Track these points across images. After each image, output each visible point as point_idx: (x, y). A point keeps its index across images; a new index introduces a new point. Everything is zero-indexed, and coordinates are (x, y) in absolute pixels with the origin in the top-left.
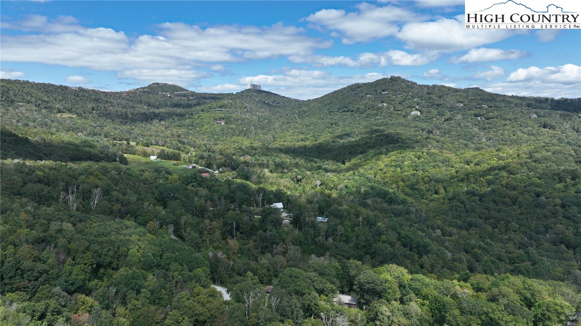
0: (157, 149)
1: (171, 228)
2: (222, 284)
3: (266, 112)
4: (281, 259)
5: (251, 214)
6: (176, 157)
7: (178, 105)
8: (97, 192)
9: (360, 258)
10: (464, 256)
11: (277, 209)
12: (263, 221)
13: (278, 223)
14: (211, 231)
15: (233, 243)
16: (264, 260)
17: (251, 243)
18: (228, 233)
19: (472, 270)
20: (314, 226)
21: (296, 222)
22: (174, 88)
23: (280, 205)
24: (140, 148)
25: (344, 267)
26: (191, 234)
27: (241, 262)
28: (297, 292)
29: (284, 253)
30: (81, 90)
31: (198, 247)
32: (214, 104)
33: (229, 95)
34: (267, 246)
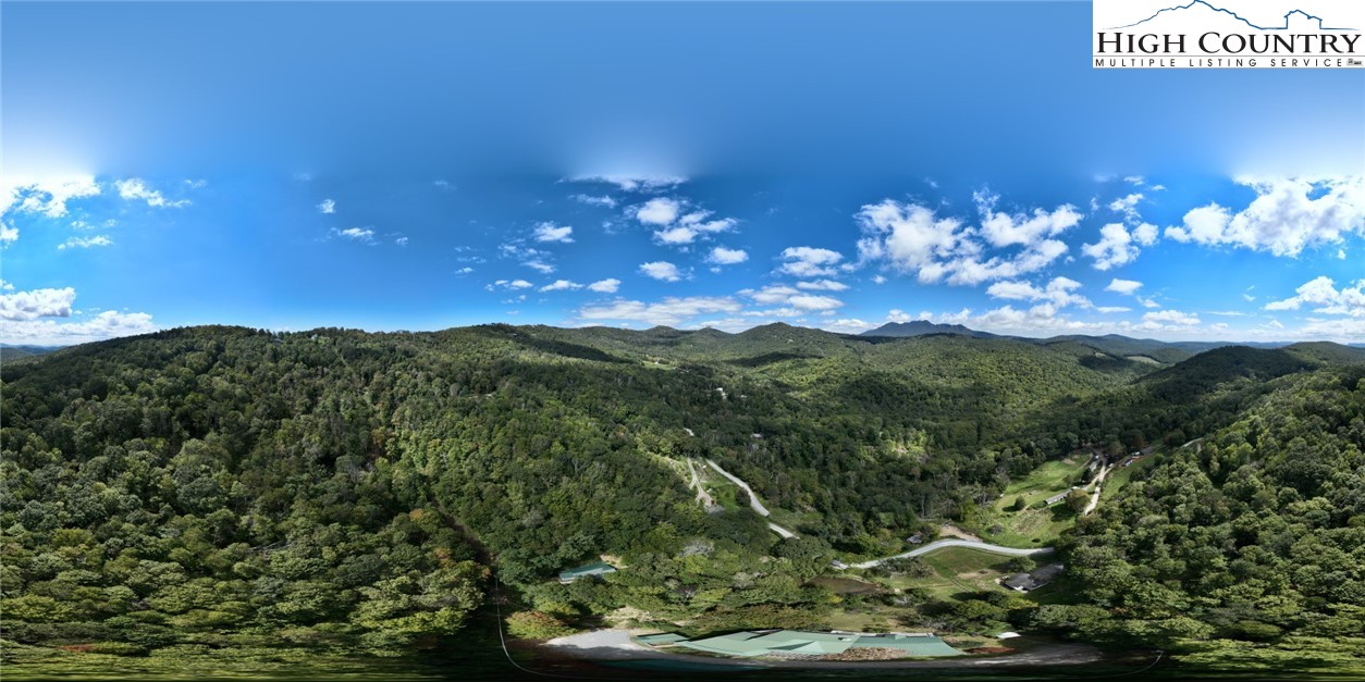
0: (659, 359)
1: (664, 399)
2: (689, 428)
3: (714, 340)
4: (723, 417)
5: (705, 394)
6: (668, 363)
7: (671, 337)
8: (630, 378)
9: (764, 415)
10: (817, 410)
11: (719, 392)
12: (712, 397)
13: (720, 398)
14: (685, 402)
15: (695, 408)
16: (712, 417)
17: (705, 409)
18: (693, 403)
19: (820, 416)
20: (739, 399)
21: (730, 398)
22: (668, 328)
23: (721, 389)
24: (650, 358)
25: (756, 420)
26: (673, 402)
27: (699, 418)
28: (731, 434)
29: (723, 414)
30: (626, 330)
31: (677, 409)
32: (687, 336)
33: (695, 331)
34: (714, 410)
